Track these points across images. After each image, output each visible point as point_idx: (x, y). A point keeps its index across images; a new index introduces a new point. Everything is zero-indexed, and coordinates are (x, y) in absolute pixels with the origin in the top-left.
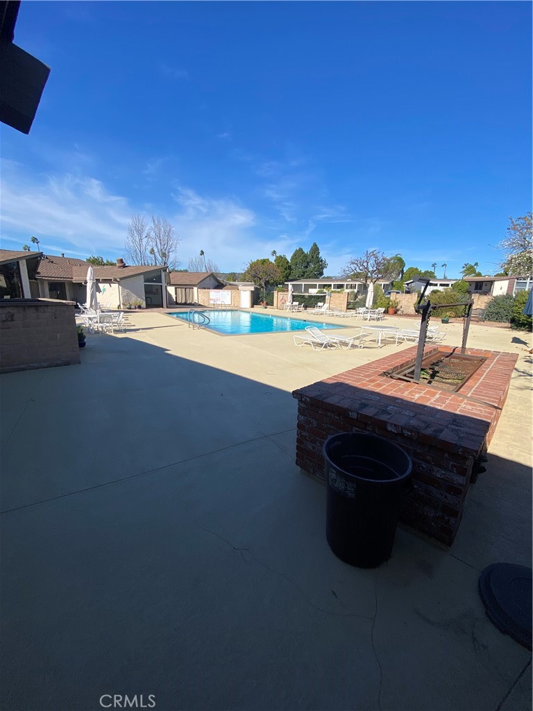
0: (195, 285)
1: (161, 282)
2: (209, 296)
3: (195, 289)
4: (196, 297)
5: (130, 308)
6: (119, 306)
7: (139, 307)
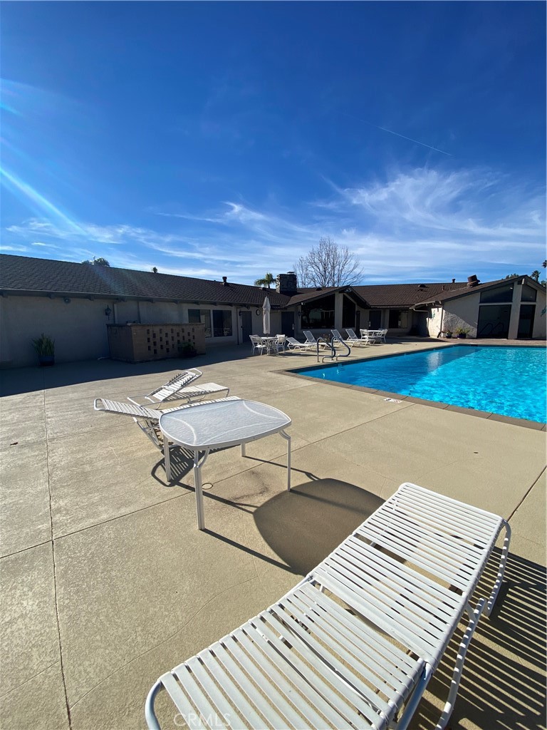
1: (511, 301)
5: (449, 337)
6: (440, 333)
7: (462, 336)
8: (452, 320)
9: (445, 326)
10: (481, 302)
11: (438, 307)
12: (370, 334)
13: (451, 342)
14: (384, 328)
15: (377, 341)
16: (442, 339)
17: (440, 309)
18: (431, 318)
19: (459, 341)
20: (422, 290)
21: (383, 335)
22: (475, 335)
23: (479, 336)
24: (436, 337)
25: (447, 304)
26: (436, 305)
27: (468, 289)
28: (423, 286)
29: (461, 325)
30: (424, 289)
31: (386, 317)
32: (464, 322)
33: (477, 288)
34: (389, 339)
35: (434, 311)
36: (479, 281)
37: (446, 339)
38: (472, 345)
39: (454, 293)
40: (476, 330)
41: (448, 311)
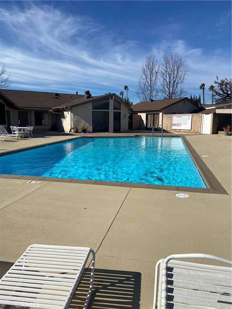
0: (160, 111)
1: (109, 109)
2: (171, 121)
3: (161, 114)
4: (160, 123)
5: (77, 132)
6: (71, 129)
7: (84, 131)
8: (77, 121)
9: (73, 125)
10: (93, 109)
11: (68, 111)
12: (20, 130)
13: (78, 135)
14: (31, 125)
15: (25, 136)
16: (72, 133)
17: (70, 112)
18: (64, 118)
19: (83, 135)
20: (57, 98)
21: (30, 131)
22: (92, 131)
23: (94, 131)
24: (68, 132)
25: (74, 109)
26: (67, 109)
27: (85, 99)
28: (57, 94)
29: (83, 124)
30: (58, 97)
31: (32, 117)
32: (84, 122)
33: (90, 99)
34: (35, 134)
35: (66, 113)
36: (91, 95)
37: (75, 133)
38: (90, 137)
39: (77, 101)
40: (92, 127)
41: (74, 113)
